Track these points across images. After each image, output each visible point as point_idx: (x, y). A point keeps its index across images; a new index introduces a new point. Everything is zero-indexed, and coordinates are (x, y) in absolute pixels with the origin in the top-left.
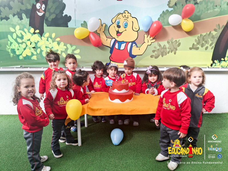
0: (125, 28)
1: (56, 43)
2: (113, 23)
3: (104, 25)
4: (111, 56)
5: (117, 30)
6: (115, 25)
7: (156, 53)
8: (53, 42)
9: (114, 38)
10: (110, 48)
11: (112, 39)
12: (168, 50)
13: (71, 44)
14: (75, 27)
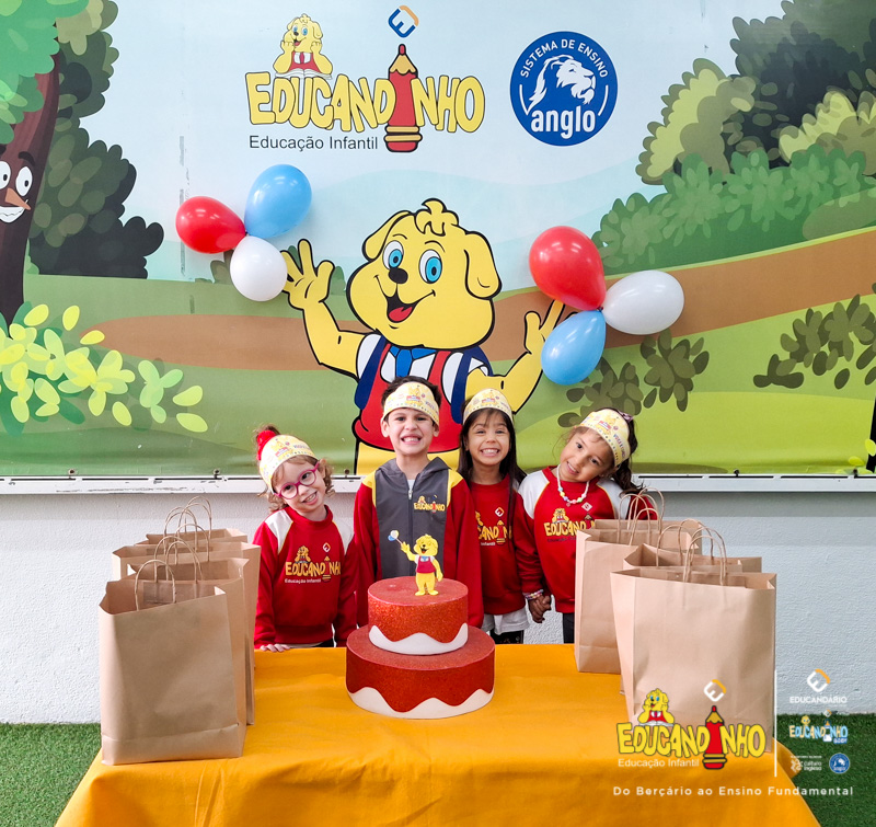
0: (429, 282)
1: (81, 356)
2: (371, 261)
3: (325, 270)
4: (359, 418)
5: (391, 295)
6: (381, 268)
7: (586, 401)
8: (68, 349)
9: (377, 332)
10: (356, 378)
11: (366, 335)
12: (646, 389)
13: (158, 359)
14: (181, 279)
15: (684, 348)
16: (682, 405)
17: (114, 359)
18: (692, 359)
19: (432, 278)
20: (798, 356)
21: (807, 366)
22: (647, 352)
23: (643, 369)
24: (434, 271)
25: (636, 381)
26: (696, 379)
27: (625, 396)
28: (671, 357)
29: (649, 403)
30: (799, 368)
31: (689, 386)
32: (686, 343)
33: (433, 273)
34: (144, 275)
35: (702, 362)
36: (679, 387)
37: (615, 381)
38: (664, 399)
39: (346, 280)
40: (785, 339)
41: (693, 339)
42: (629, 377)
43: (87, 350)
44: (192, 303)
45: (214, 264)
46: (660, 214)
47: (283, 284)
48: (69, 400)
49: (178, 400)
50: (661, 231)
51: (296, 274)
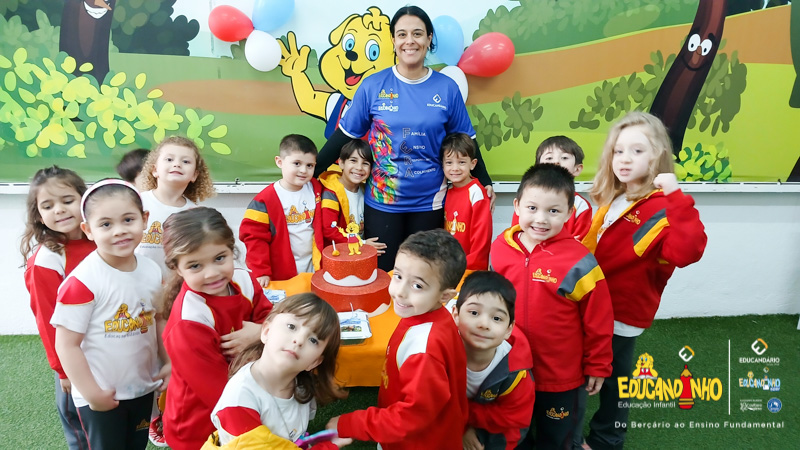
0: (371, 60)
1: (147, 107)
2: (334, 46)
3: (305, 52)
5: (347, 68)
6: (341, 51)
8: (140, 101)
9: (338, 92)
10: (326, 121)
11: (332, 93)
12: (505, 130)
13: (199, 108)
14: (211, 56)
15: (528, 104)
16: (526, 140)
17: (169, 108)
18: (533, 111)
19: (373, 58)
20: (596, 110)
21: (602, 116)
22: (505, 106)
23: (503, 117)
24: (374, 53)
25: (499, 124)
26: (535, 124)
27: (492, 133)
28: (520, 109)
29: (507, 138)
30: (597, 117)
31: (531, 128)
32: (529, 101)
34: (187, 53)
35: (539, 113)
36: (525, 128)
37: (486, 124)
38: (515, 136)
39: (319, 58)
40: (589, 99)
41: (534, 99)
42: (495, 122)
43: (152, 102)
44: (219, 72)
45: (233, 47)
46: (516, 19)
47: (278, 60)
48: (140, 133)
49: (211, 134)
50: (517, 30)
51: (287, 54)
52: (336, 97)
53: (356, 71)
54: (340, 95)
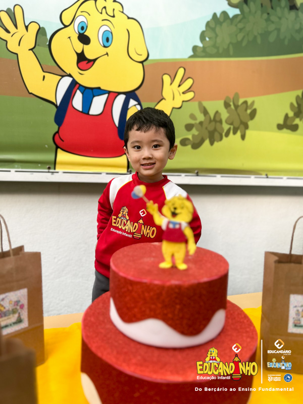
0: (105, 47)
2: (66, 26)
3: (33, 29)
4: (57, 132)
5: (79, 51)
6: (73, 32)
7: (194, 131)
9: (70, 76)
10: (56, 105)
11: (63, 76)
12: (226, 127)
15: (245, 105)
16: (243, 137)
18: (249, 111)
19: (107, 44)
20: (297, 115)
21: (301, 120)
22: (227, 105)
23: (224, 115)
24: (108, 40)
25: (221, 122)
26: (250, 123)
27: (215, 130)
28: (239, 110)
29: (227, 135)
30: (297, 121)
31: (247, 127)
32: (246, 102)
33: (107, 40)
35: (253, 114)
36: (242, 127)
37: (211, 121)
38: (235, 133)
39: (49, 37)
40: (292, 105)
41: (250, 100)
42: (217, 119)
46: (236, 25)
50: (236, 35)
51: (12, 29)
52: (67, 81)
53: (89, 55)
54: (71, 79)
